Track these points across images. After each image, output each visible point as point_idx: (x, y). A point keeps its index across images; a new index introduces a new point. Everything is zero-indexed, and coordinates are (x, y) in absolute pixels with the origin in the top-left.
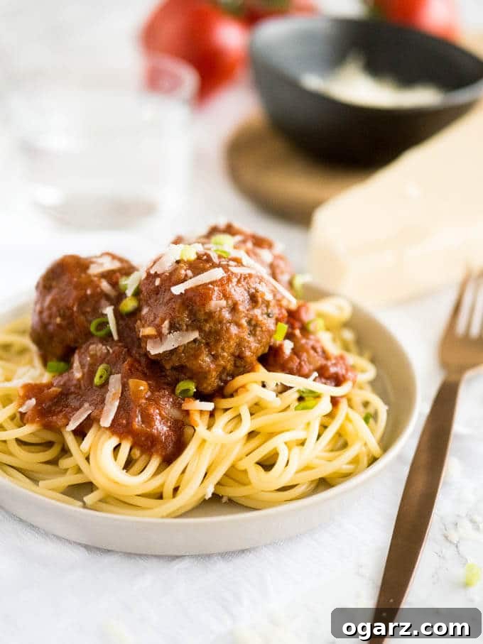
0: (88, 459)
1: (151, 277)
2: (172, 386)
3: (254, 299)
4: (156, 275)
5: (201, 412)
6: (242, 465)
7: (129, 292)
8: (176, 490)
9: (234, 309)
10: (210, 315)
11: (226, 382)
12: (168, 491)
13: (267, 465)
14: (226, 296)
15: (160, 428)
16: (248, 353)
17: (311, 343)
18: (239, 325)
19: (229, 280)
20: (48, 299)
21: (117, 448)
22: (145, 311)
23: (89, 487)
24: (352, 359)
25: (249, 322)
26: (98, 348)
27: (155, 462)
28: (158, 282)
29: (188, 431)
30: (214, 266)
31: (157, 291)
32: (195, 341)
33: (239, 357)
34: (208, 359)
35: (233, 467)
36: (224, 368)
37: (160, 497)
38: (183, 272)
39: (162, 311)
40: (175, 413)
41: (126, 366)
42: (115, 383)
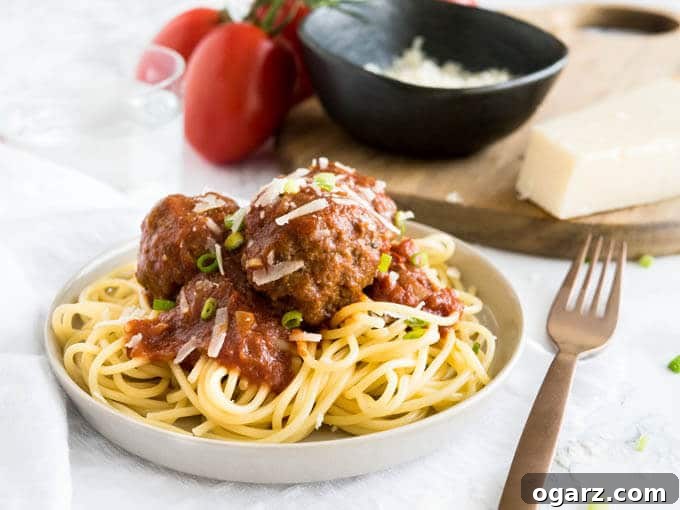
0: (196, 391)
1: (255, 211)
2: (279, 318)
3: (358, 229)
4: (261, 208)
5: (309, 343)
6: (350, 395)
7: (235, 229)
8: (285, 420)
9: (338, 238)
10: (315, 245)
11: (333, 314)
12: (277, 421)
13: (375, 393)
14: (330, 226)
15: (267, 358)
16: (353, 283)
17: (416, 276)
18: (343, 255)
19: (332, 210)
20: (155, 237)
21: (224, 379)
22: (251, 243)
23: (198, 419)
24: (458, 293)
25: (353, 253)
26: (204, 284)
27: (263, 393)
28: (262, 215)
29: (296, 361)
30: (317, 197)
31: (261, 224)
32: (300, 270)
33: (344, 287)
34: (314, 289)
35: (342, 396)
36: (330, 298)
37: (270, 427)
38: (287, 204)
39: (267, 242)
40: (282, 345)
41: (232, 299)
42: (222, 314)
